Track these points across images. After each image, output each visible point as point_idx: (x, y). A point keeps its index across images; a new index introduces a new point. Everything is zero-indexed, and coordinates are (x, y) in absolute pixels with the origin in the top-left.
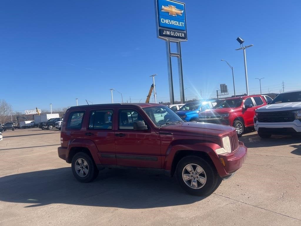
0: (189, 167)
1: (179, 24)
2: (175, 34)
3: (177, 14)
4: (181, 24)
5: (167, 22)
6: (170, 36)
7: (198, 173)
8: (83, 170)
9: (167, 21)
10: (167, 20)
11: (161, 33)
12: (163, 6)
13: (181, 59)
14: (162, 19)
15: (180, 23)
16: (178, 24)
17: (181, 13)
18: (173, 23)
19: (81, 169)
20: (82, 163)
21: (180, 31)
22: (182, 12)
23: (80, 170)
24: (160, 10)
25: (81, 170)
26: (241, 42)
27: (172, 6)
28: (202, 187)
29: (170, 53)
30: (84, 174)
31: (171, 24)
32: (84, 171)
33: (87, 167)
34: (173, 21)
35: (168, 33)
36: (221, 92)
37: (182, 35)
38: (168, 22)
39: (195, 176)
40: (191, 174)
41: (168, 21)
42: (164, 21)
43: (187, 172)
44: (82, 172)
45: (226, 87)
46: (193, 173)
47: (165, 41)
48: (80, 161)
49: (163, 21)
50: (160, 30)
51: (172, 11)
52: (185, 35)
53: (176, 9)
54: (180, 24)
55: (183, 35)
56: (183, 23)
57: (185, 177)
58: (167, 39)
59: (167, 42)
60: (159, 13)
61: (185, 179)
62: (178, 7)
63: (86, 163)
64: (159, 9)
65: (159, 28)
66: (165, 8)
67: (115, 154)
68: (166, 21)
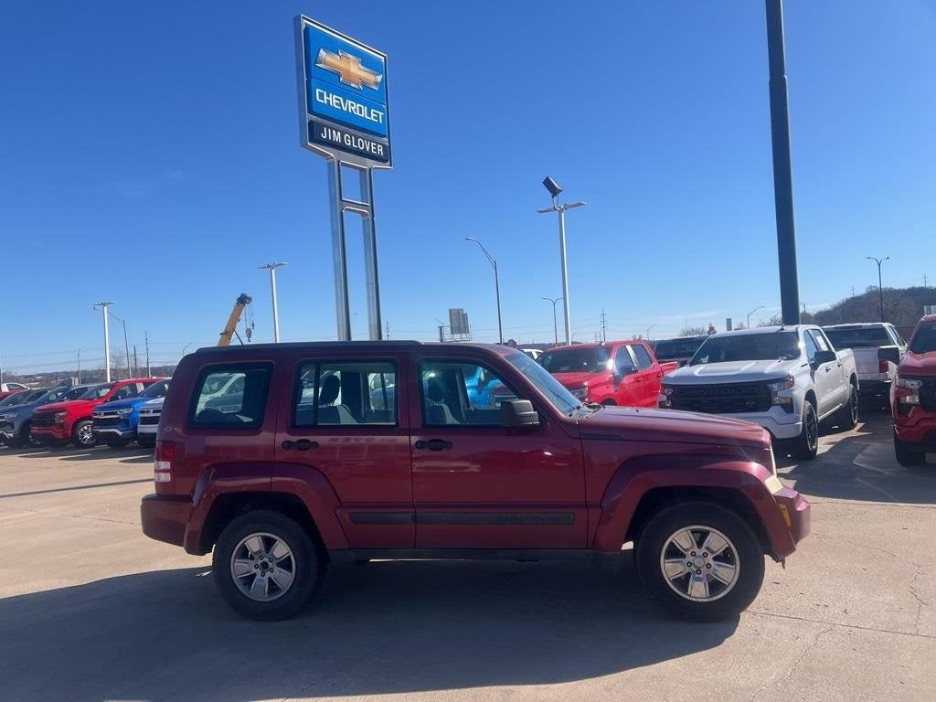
0: (682, 538)
1: (369, 115)
2: (356, 144)
3: (364, 84)
4: (375, 116)
5: (335, 101)
6: (341, 147)
7: (712, 552)
8: (268, 574)
9: (333, 100)
10: (335, 96)
11: (314, 133)
12: (322, 51)
13: (373, 221)
14: (318, 90)
15: (372, 111)
16: (364, 114)
17: (376, 83)
18: (352, 107)
19: (258, 572)
20: (263, 549)
21: (370, 136)
22: (379, 78)
23: (254, 575)
24: (313, 62)
25: (259, 576)
26: (554, 191)
27: (351, 56)
28: (725, 593)
29: (341, 200)
30: (273, 586)
31: (345, 109)
32: (270, 579)
33: (285, 564)
34: (350, 102)
35: (337, 137)
36: (452, 333)
37: (376, 150)
38: (337, 104)
39: (699, 562)
40: (689, 558)
41: (336, 99)
42: (326, 98)
43: (675, 553)
44: (262, 580)
45: (465, 316)
46: (694, 554)
47: (326, 162)
48: (254, 543)
49: (321, 96)
50: (311, 123)
51: (350, 72)
52: (387, 149)
53: (362, 67)
54: (372, 115)
55: (380, 150)
56: (381, 114)
57: (670, 569)
58: (331, 153)
59: (330, 165)
60: (310, 73)
61: (670, 574)
62: (367, 62)
63: (281, 549)
64: (309, 59)
65: (309, 117)
66: (327, 59)
67: (413, 510)
68: (330, 99)
